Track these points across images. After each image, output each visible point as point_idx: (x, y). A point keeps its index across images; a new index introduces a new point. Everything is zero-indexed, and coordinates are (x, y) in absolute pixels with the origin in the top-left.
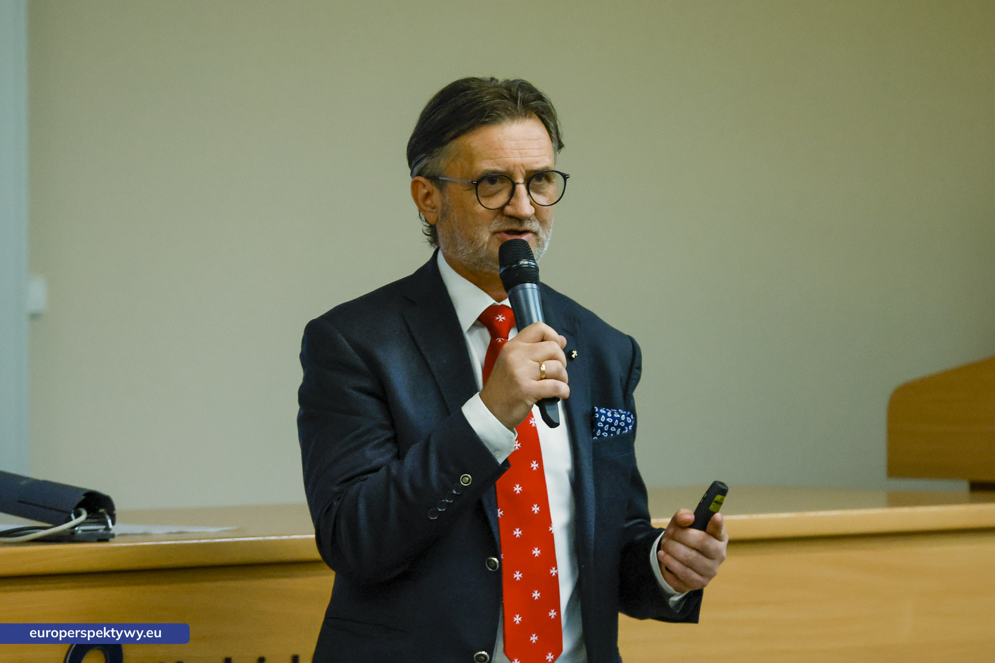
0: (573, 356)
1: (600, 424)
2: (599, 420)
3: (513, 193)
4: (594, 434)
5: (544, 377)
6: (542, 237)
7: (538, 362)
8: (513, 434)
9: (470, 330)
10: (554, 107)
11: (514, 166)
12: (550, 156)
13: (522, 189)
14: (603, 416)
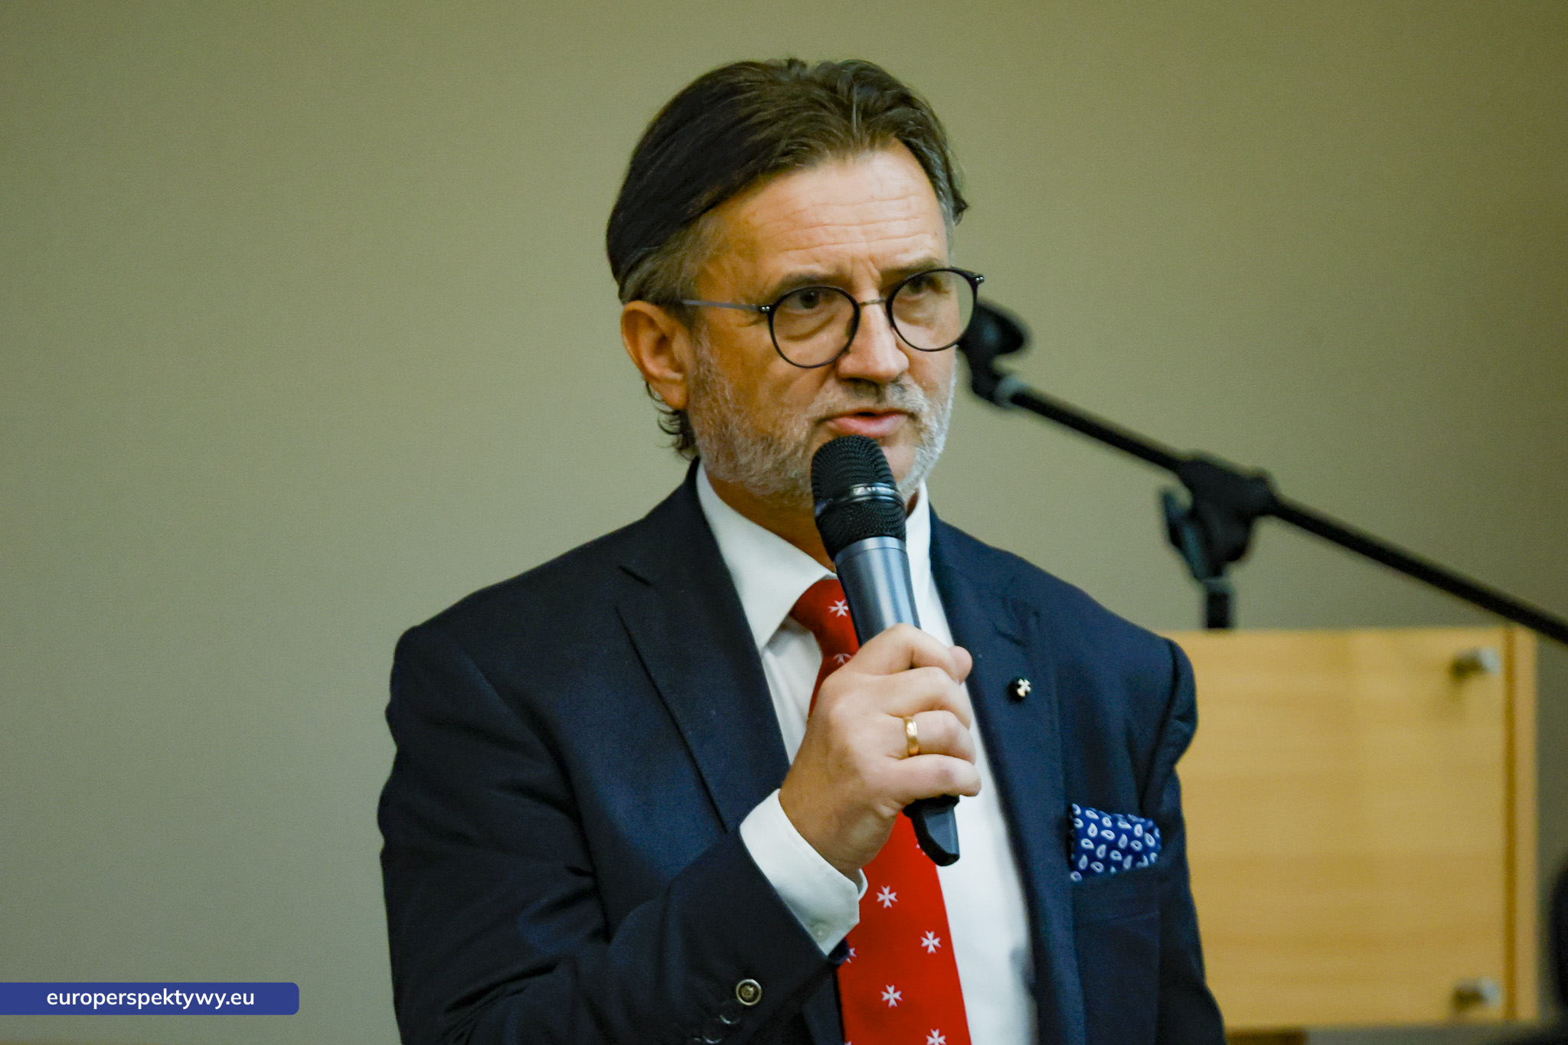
0: (1021, 692)
1: (1086, 844)
2: (1084, 833)
3: (855, 324)
4: (1073, 866)
5: (915, 750)
6: (929, 423)
7: (901, 717)
8: (852, 885)
9: (772, 643)
10: (940, 118)
11: (853, 260)
12: (936, 234)
13: (874, 315)
14: (1093, 826)
